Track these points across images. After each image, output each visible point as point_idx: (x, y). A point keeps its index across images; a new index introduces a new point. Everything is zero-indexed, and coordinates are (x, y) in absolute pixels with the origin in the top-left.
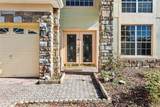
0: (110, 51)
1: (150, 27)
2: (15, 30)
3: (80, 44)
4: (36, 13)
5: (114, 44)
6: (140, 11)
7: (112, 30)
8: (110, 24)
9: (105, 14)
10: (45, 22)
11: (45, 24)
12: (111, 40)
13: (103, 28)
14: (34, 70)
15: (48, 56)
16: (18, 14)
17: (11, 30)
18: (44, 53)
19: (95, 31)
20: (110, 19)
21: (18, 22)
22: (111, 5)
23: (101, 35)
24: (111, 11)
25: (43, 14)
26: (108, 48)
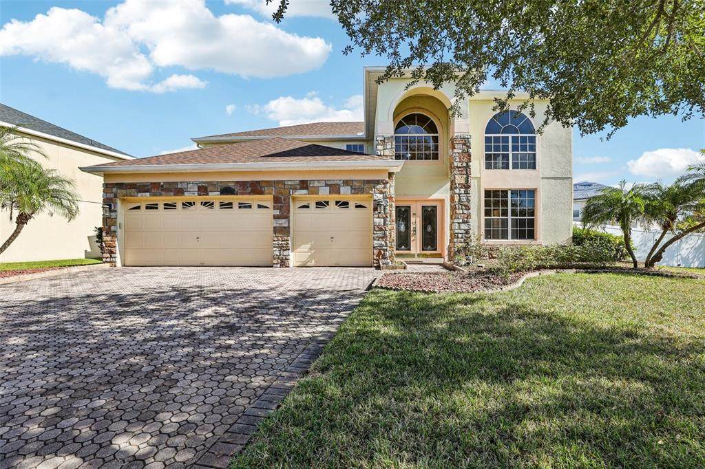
0: (467, 232)
1: (532, 192)
2: (337, 203)
3: (416, 221)
4: (369, 182)
5: (473, 221)
6: (515, 166)
7: (468, 201)
8: (466, 193)
9: (460, 179)
10: (381, 192)
11: (381, 196)
12: (469, 216)
13: (457, 199)
14: (372, 256)
15: (384, 237)
16: (346, 183)
17: (332, 203)
18: (380, 234)
19: (442, 201)
20: (467, 187)
21: (345, 193)
22: (468, 167)
23: (453, 208)
24: (468, 175)
25: (378, 182)
26: (464, 226)
